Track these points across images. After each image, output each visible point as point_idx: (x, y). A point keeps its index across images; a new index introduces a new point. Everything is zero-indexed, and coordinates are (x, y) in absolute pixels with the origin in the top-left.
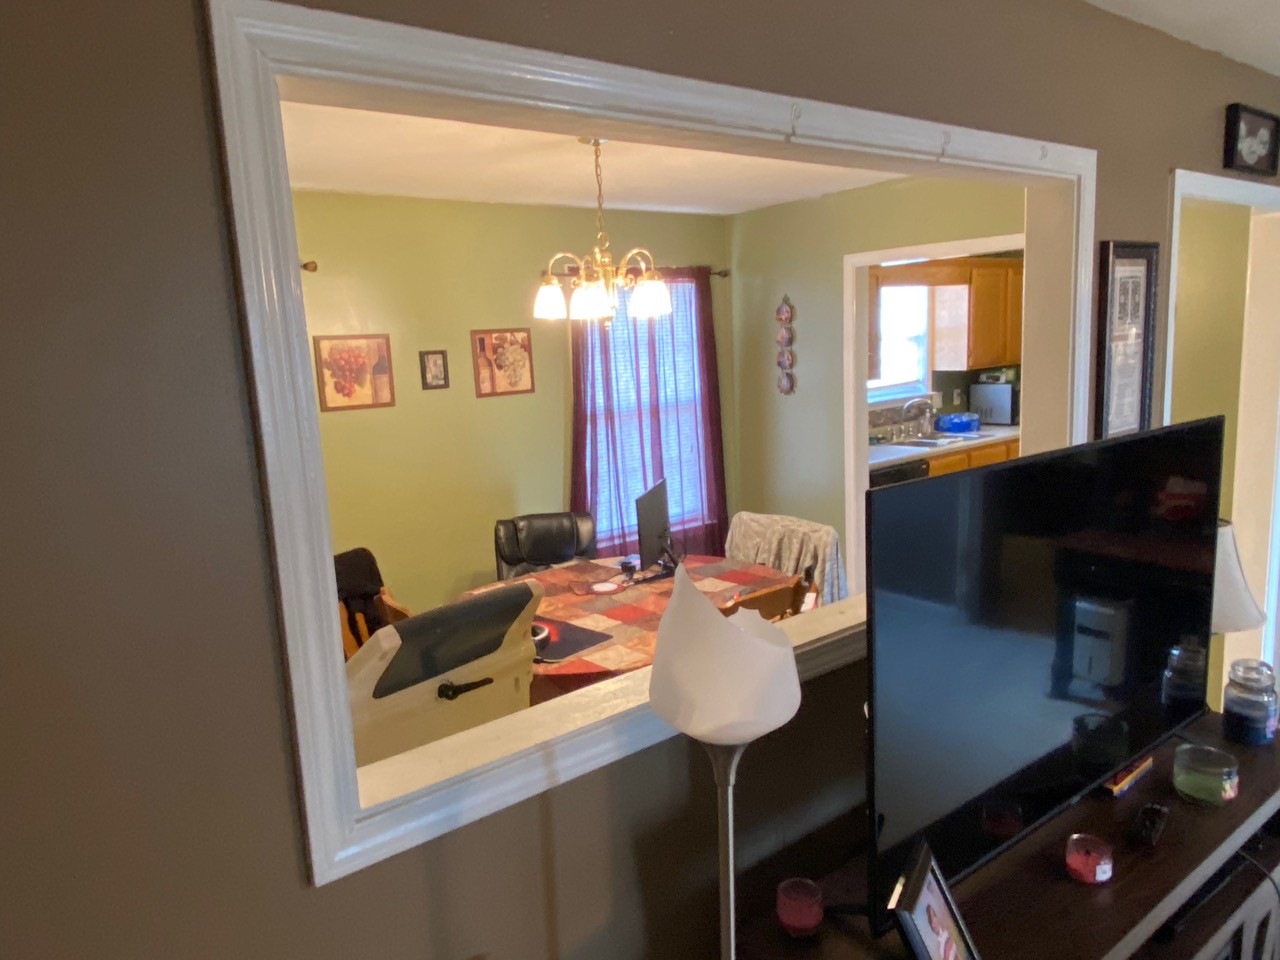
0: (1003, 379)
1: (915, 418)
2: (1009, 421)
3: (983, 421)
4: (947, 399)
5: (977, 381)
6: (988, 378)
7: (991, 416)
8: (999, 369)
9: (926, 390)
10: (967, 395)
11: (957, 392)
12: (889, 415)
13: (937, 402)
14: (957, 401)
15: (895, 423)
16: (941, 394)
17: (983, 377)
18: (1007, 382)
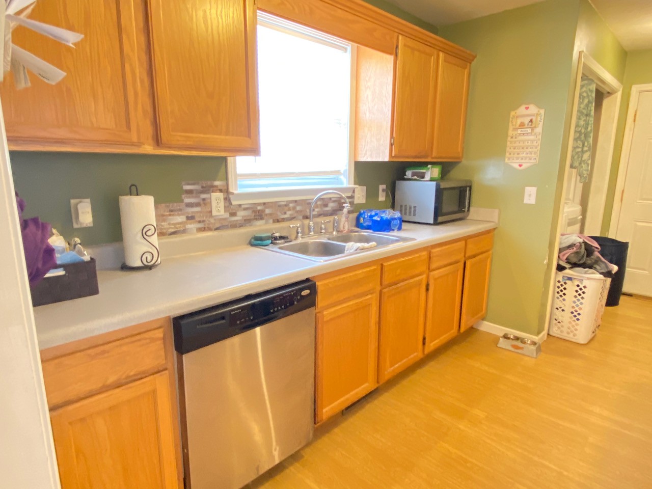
0: (427, 177)
1: (334, 212)
2: (432, 221)
3: (406, 218)
4: (371, 194)
5: (402, 177)
6: (413, 174)
7: (414, 214)
8: (425, 164)
9: (346, 181)
10: (392, 191)
11: (382, 187)
12: (298, 208)
13: (360, 197)
14: (382, 198)
15: (306, 217)
16: (365, 188)
17: (409, 174)
18: (432, 180)
